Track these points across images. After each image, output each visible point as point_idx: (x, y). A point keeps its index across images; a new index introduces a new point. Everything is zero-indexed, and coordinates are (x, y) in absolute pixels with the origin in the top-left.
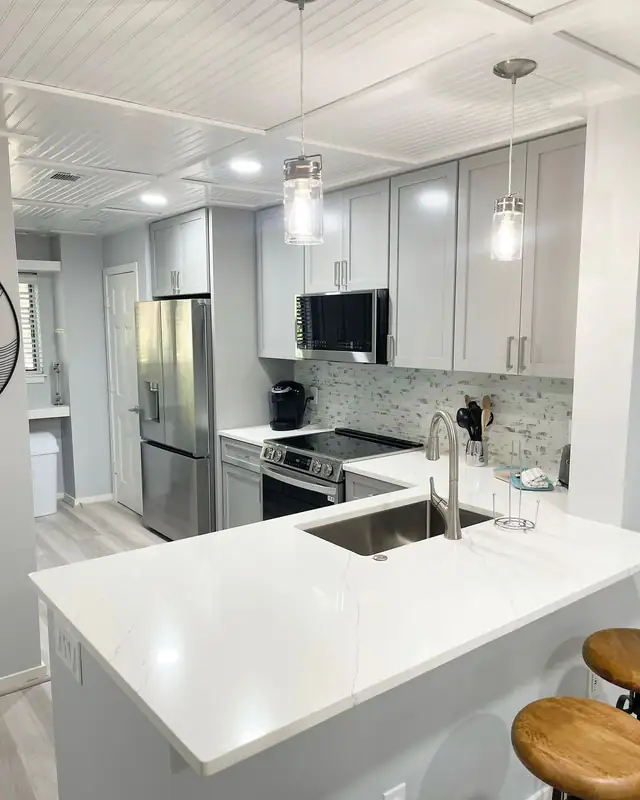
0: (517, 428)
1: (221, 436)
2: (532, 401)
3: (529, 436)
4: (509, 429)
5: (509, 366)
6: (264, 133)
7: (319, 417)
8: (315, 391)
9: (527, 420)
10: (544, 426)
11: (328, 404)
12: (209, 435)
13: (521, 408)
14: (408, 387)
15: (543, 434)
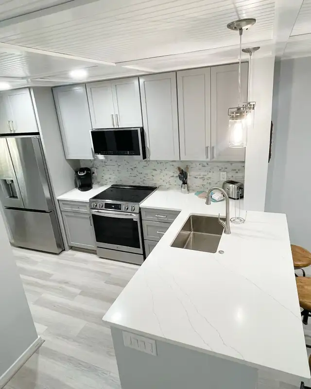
0: (199, 177)
1: (58, 200)
2: (204, 166)
3: (204, 179)
4: (195, 178)
5: (207, 157)
6: (114, 64)
7: (98, 181)
8: (94, 170)
9: (202, 173)
10: (210, 175)
11: (103, 175)
12: (52, 200)
13: (200, 169)
14: (147, 165)
15: (210, 178)
